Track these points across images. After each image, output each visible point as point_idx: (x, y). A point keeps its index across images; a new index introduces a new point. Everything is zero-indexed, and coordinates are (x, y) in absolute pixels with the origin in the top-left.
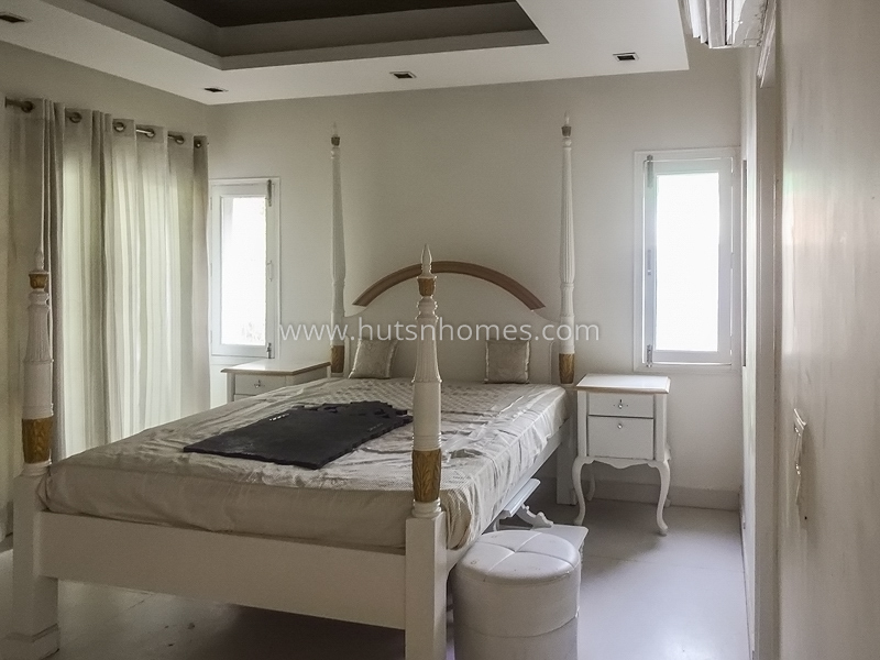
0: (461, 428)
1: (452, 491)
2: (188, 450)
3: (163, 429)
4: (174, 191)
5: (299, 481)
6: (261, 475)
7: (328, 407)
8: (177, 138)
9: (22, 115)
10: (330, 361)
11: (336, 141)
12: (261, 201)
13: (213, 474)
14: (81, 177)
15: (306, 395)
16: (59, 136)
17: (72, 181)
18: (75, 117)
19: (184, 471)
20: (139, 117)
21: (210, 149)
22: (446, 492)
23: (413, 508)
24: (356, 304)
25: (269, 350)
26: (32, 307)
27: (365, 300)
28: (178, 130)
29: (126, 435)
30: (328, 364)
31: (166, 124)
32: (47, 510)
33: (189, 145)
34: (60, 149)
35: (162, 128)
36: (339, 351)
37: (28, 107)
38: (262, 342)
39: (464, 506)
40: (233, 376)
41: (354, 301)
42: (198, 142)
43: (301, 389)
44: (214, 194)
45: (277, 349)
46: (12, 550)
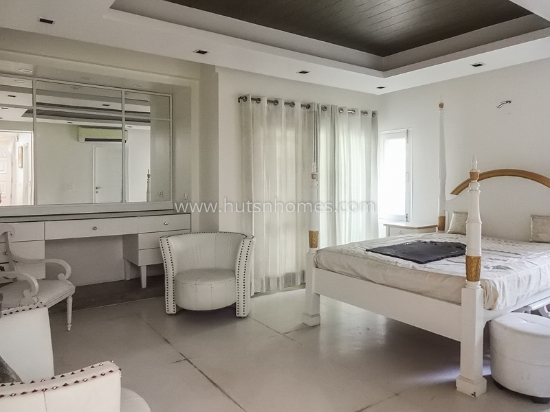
0: (505, 258)
1: (488, 280)
2: (367, 250)
3: (358, 243)
4: (363, 138)
5: (413, 267)
6: (397, 262)
7: (432, 242)
8: (365, 113)
9: (307, 110)
10: (437, 224)
11: (441, 106)
12: (404, 140)
13: (377, 260)
14: (327, 135)
15: (422, 237)
16: (319, 117)
17: (324, 137)
18: (325, 108)
19: (365, 258)
20: (348, 105)
21: (379, 117)
22: (484, 280)
23: (466, 284)
24: (452, 193)
25: (407, 217)
26: (312, 187)
27: (457, 191)
28: (364, 110)
29: (343, 244)
30: (437, 226)
31: (360, 107)
32: (317, 267)
33: (370, 115)
34: (319, 122)
35: (357, 109)
36: (443, 219)
37: (308, 107)
38: (404, 214)
39: (495, 290)
40: (389, 227)
41: (451, 191)
42: (374, 114)
43: (421, 235)
44: (381, 138)
45: (410, 217)
46: (305, 289)
